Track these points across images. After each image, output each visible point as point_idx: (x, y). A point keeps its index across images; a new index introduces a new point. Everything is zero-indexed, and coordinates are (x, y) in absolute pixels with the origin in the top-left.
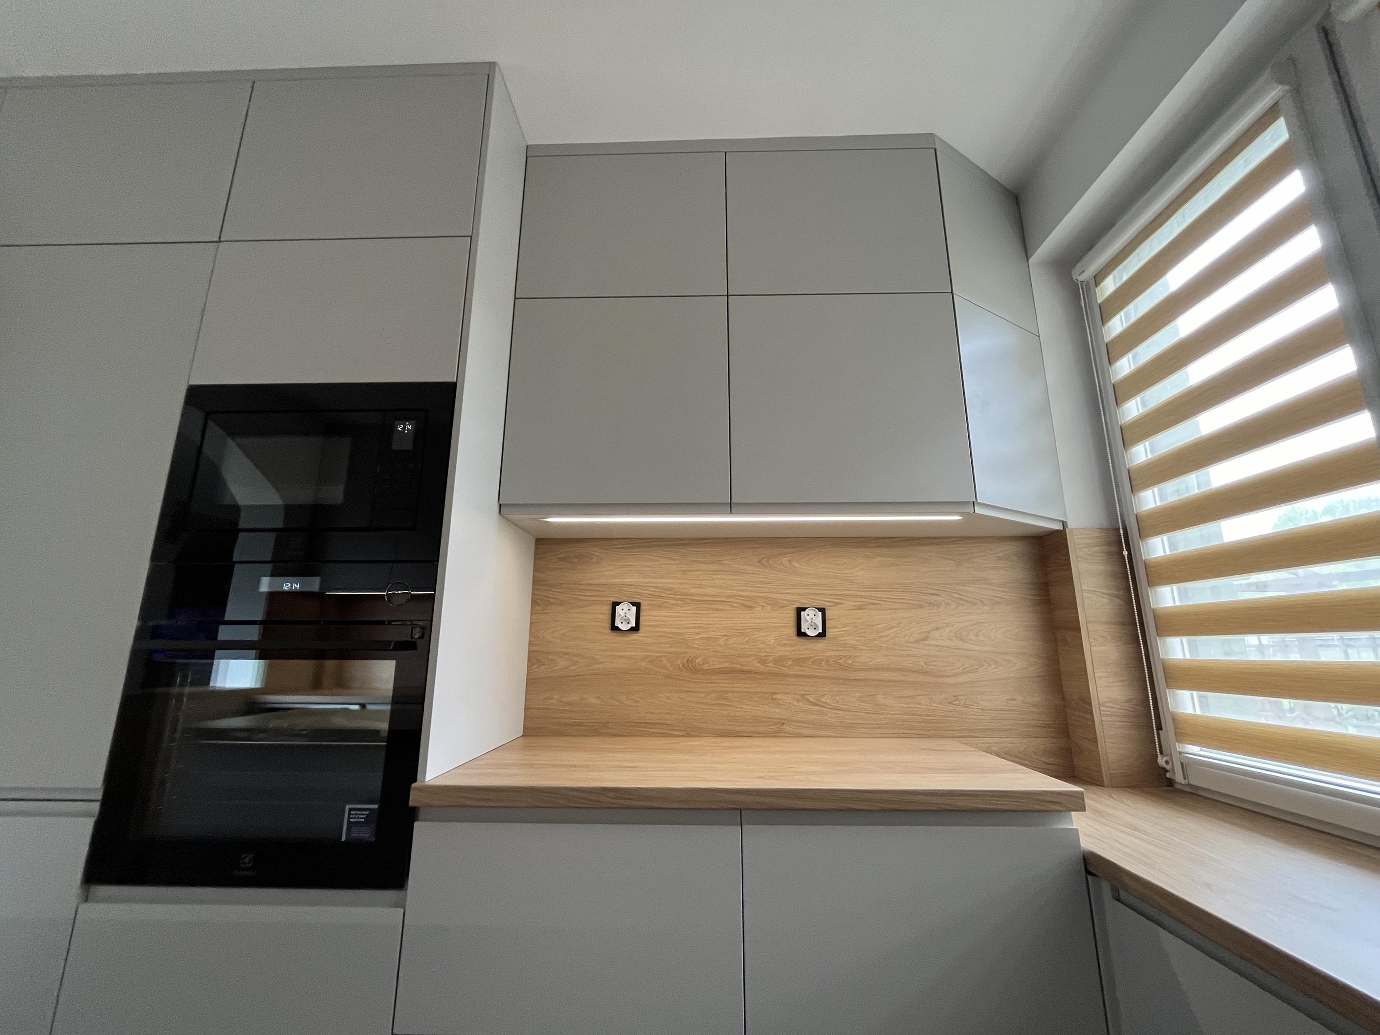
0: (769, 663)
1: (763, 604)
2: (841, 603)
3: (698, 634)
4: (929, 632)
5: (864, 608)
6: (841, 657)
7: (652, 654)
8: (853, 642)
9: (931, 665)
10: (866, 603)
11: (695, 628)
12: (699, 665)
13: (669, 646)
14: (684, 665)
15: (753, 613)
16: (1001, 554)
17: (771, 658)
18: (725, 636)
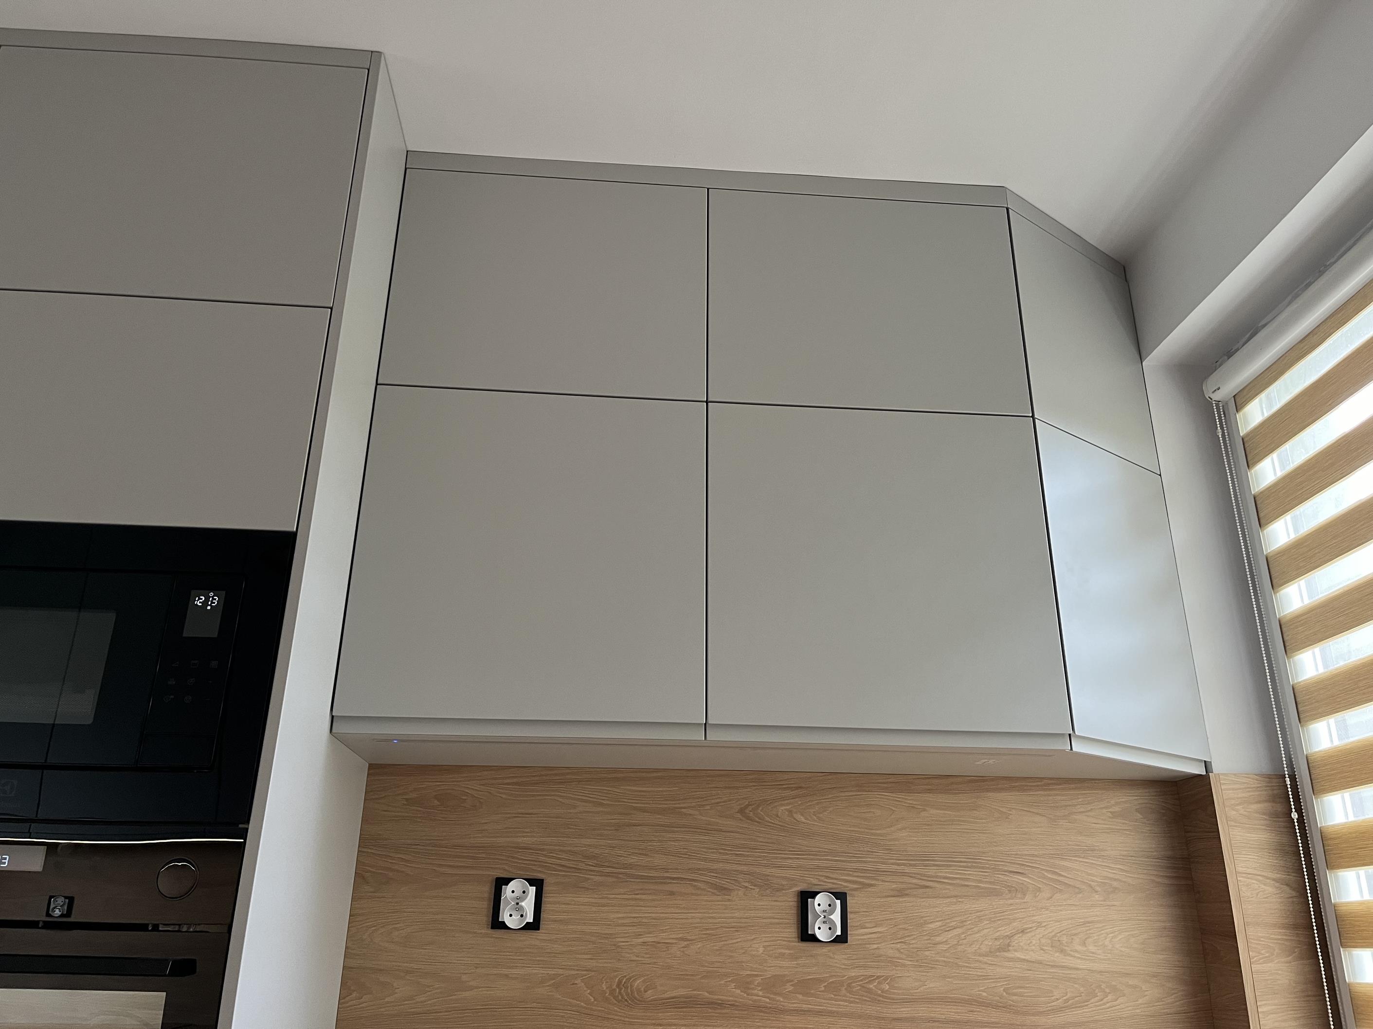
0: (753, 989)
1: (746, 884)
2: (871, 885)
3: (639, 935)
4: (1010, 937)
5: (907, 895)
6: (871, 979)
7: (560, 971)
8: (890, 953)
9: (1015, 994)
10: (913, 886)
11: (633, 925)
12: (639, 991)
13: (589, 956)
14: (612, 992)
15: (729, 900)
16: (1117, 809)
17: (759, 980)
18: (682, 939)
